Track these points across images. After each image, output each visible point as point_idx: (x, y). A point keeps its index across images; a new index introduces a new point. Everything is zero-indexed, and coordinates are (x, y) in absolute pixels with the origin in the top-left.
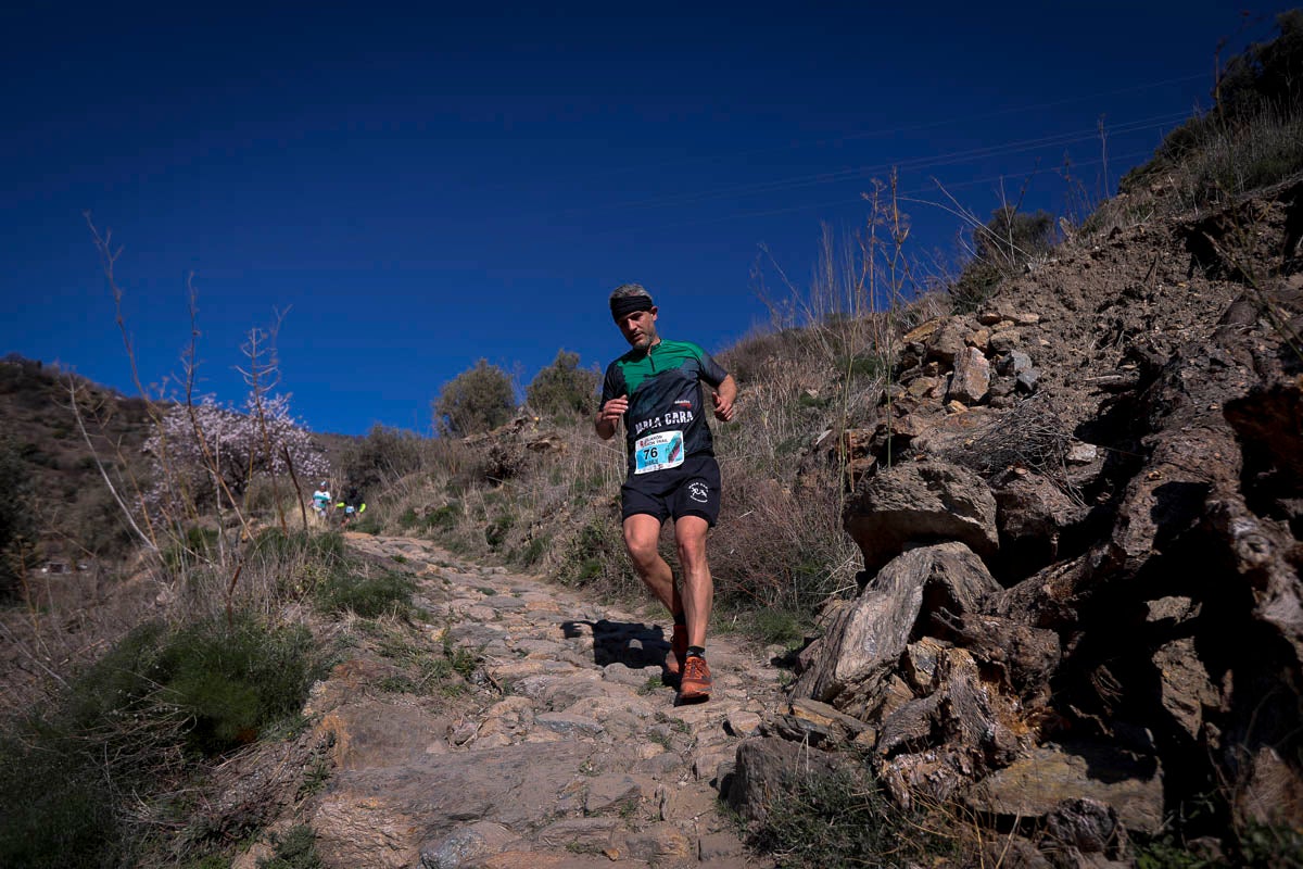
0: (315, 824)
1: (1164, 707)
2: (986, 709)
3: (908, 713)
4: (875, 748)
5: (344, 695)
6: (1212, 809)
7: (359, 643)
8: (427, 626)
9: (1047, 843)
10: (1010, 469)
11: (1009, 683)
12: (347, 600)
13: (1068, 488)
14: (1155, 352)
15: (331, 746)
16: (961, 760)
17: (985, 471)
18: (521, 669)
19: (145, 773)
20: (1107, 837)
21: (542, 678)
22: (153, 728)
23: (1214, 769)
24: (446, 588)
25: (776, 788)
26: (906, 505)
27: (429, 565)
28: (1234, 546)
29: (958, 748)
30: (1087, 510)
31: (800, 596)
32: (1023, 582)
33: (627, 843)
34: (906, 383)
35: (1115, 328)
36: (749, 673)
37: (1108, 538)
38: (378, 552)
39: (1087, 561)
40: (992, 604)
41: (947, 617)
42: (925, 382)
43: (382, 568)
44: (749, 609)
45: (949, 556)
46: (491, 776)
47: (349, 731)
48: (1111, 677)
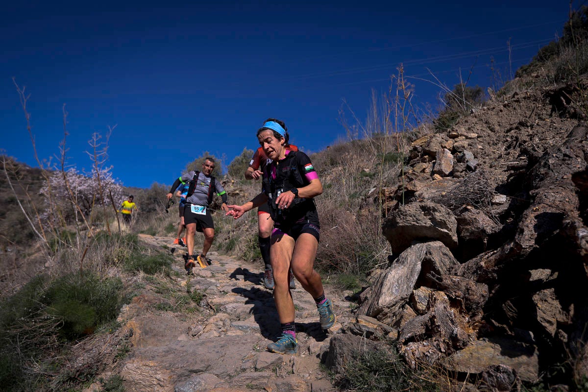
0: (123, 374)
1: (538, 322)
2: (453, 321)
3: (414, 323)
4: (398, 339)
5: (138, 311)
6: (564, 371)
7: (145, 287)
8: (179, 279)
9: (482, 386)
10: (464, 206)
11: (464, 308)
12: (139, 266)
13: (492, 216)
14: (536, 151)
15: (131, 336)
16: (440, 345)
17: (452, 207)
18: (225, 300)
19: (38, 349)
20: (512, 383)
21: (235, 305)
22: (42, 327)
23: (566, 351)
25: (349, 358)
26: (413, 223)
27: (180, 250)
28: (579, 242)
29: (439, 339)
30: (502, 226)
31: (360, 267)
32: (471, 261)
33: (276, 384)
34: (412, 166)
35: (514, 140)
37: (513, 239)
38: (155, 243)
39: (502, 250)
40: (455, 271)
41: (434, 276)
42: (422, 165)
43: (157, 251)
44: (335, 273)
45: (434, 248)
46: (210, 351)
47: (140, 329)
48: (512, 306)
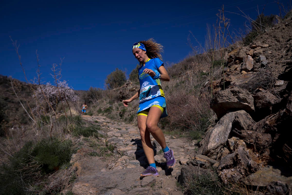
0: (73, 190)
2: (248, 157)
3: (228, 158)
5: (80, 157)
7: (84, 144)
8: (103, 139)
9: (267, 193)
10: (257, 89)
11: (255, 149)
12: (81, 133)
13: (275, 93)
15: (77, 171)
16: (241, 171)
18: (126, 149)
19: (31, 179)
20: (286, 192)
21: (132, 151)
24: (108, 129)
26: (227, 100)
27: (104, 123)
29: (241, 167)
30: (281, 99)
31: (201, 126)
32: (261, 121)
33: (152, 194)
34: (229, 67)
36: (187, 148)
37: (285, 107)
38: (91, 120)
39: (279, 114)
40: (252, 127)
41: (236, 131)
42: (235, 66)
43: (91, 124)
44: (188, 131)
45: (240, 114)
46: (117, 177)
47: (81, 166)
48: (288, 147)
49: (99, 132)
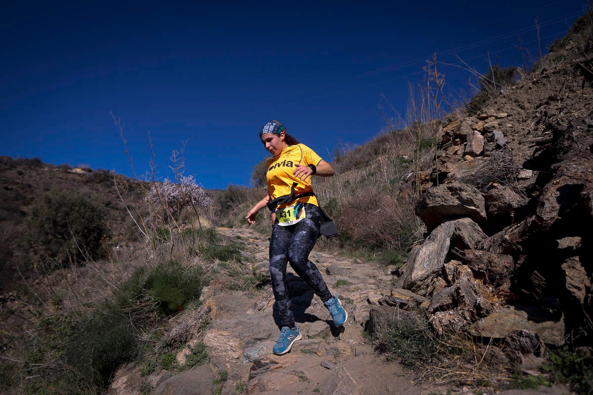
0: (205, 341)
1: (566, 288)
2: (476, 292)
3: (444, 295)
5: (214, 292)
6: (586, 335)
7: (220, 271)
8: (248, 263)
9: (506, 349)
10: (490, 184)
11: (488, 279)
12: (215, 255)
13: (518, 191)
14: (560, 124)
15: (210, 312)
16: (465, 314)
17: (479, 186)
19: (145, 322)
20: (535, 347)
22: (146, 306)
24: (257, 248)
25: (386, 326)
26: (442, 203)
27: (250, 239)
29: (464, 308)
30: (527, 200)
31: (401, 244)
32: (497, 234)
33: (325, 349)
34: (445, 149)
35: (544, 116)
36: (379, 278)
37: (535, 213)
38: (231, 235)
39: (525, 223)
40: (482, 244)
41: (457, 251)
42: (454, 148)
43: (231, 241)
44: (381, 251)
45: (463, 224)
46: (271, 323)
47: (216, 306)
48: (539, 275)
49: (242, 253)
